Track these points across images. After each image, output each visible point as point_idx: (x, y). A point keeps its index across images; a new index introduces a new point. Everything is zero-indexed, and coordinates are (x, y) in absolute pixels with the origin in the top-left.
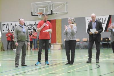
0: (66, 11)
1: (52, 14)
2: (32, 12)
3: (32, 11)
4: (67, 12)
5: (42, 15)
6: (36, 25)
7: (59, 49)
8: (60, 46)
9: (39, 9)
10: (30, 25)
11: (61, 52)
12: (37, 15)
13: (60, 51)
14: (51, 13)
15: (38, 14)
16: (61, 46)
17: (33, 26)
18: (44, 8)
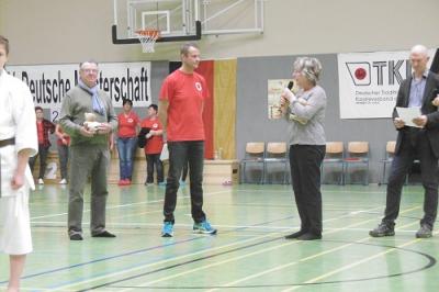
0: (259, 26)
1: (198, 36)
2: (114, 28)
3: (116, 23)
4: (260, 30)
5: (157, 41)
6: (130, 80)
7: (225, 184)
8: (229, 170)
9: (144, 14)
10: (106, 80)
11: (234, 195)
12: (137, 41)
13: (229, 190)
14: (194, 33)
15: (139, 37)
16: (235, 171)
17: (119, 86)
18: (167, 12)
